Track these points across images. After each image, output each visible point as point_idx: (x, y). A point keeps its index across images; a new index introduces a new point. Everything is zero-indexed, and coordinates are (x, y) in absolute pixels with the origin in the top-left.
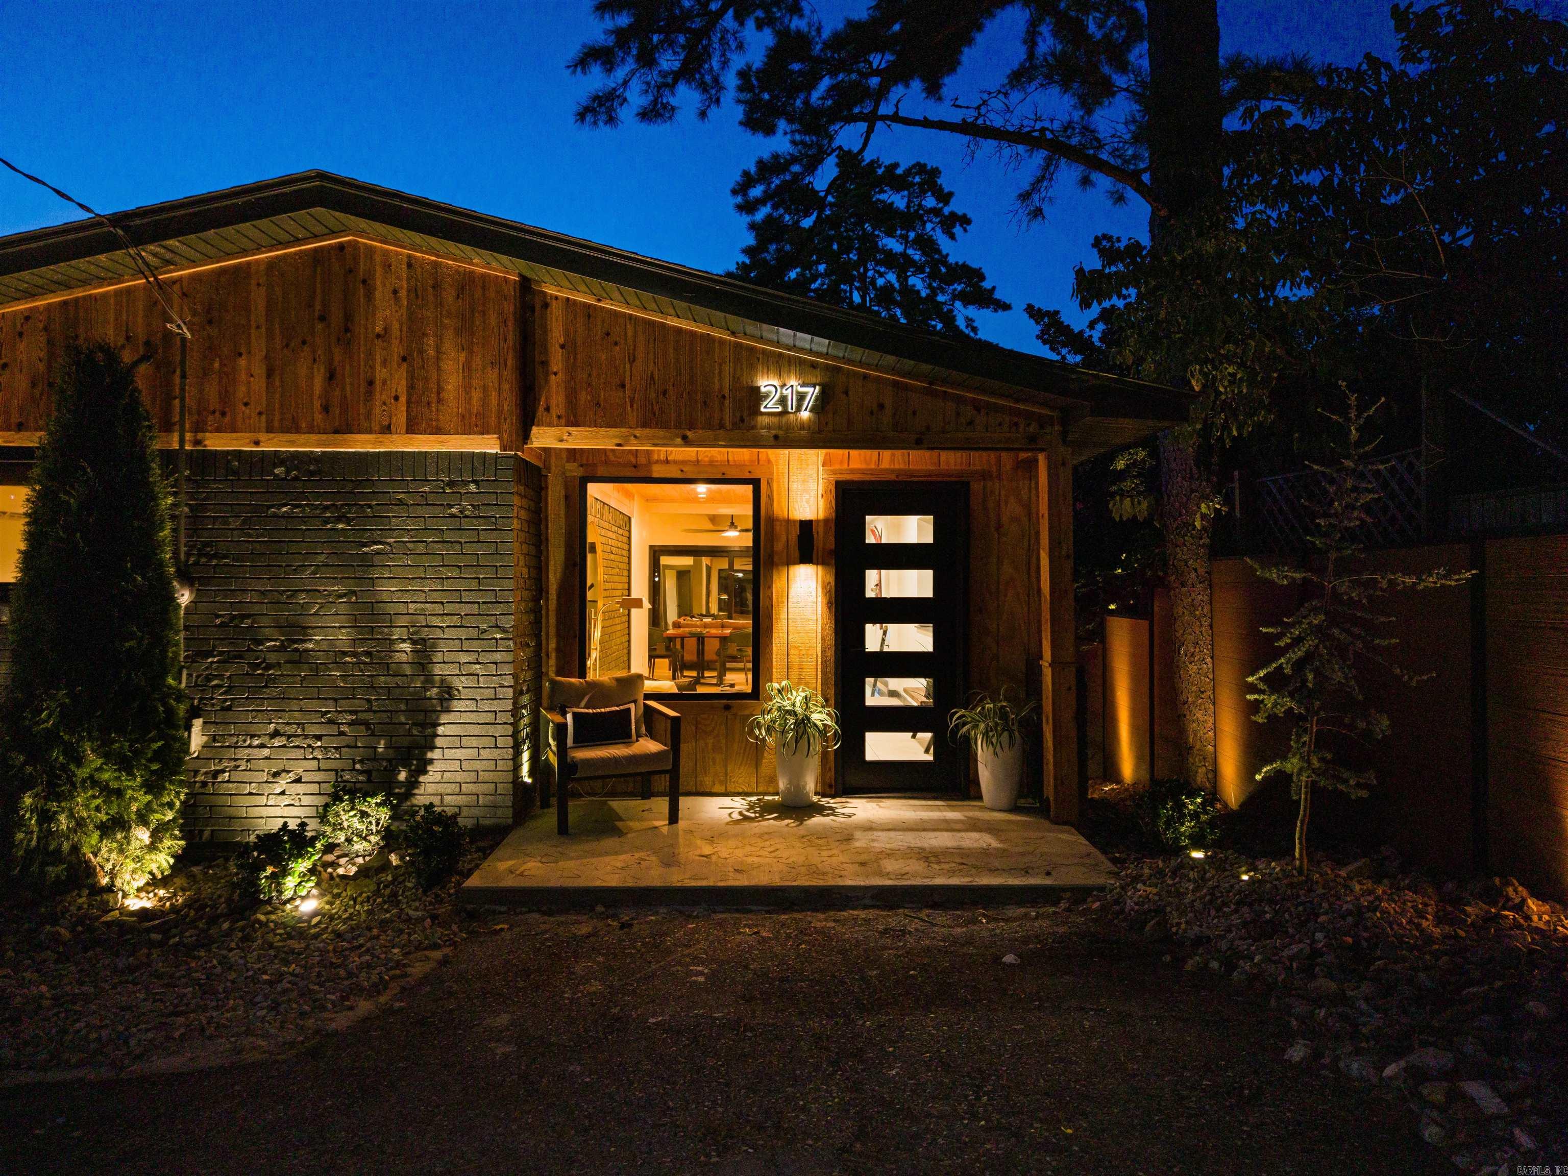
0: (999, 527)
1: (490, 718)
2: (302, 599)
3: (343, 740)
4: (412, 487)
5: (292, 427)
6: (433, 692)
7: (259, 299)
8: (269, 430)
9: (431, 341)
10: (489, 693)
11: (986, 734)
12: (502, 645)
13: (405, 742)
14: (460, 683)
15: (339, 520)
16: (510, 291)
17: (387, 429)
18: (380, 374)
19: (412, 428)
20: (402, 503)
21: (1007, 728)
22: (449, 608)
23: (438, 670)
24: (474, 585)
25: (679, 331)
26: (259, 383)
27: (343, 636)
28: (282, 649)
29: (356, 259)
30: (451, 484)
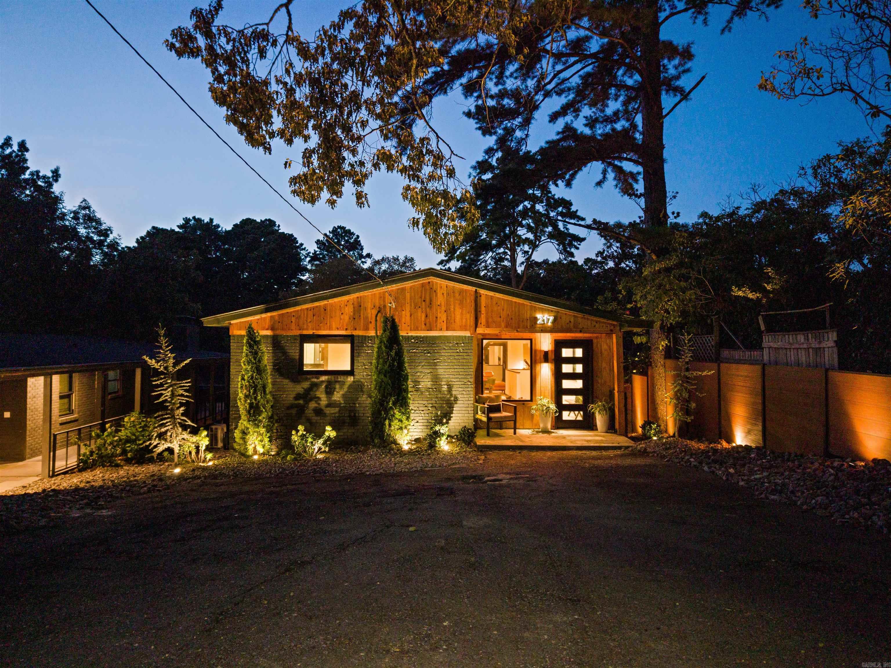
0: (601, 353)
1: (467, 405)
2: (418, 374)
3: (429, 411)
4: (447, 344)
5: (417, 329)
6: (452, 399)
7: (408, 295)
8: (411, 330)
9: (452, 307)
10: (467, 399)
11: (599, 412)
12: (470, 386)
13: (445, 412)
14: (459, 396)
15: (428, 353)
16: (473, 293)
17: (441, 330)
18: (439, 315)
19: (447, 329)
20: (444, 349)
21: (605, 410)
22: (456, 376)
23: (454, 393)
24: (463, 370)
25: (516, 302)
26: (408, 318)
27: (429, 383)
28: (414, 387)
29: (433, 285)
30: (457, 344)
